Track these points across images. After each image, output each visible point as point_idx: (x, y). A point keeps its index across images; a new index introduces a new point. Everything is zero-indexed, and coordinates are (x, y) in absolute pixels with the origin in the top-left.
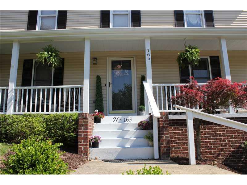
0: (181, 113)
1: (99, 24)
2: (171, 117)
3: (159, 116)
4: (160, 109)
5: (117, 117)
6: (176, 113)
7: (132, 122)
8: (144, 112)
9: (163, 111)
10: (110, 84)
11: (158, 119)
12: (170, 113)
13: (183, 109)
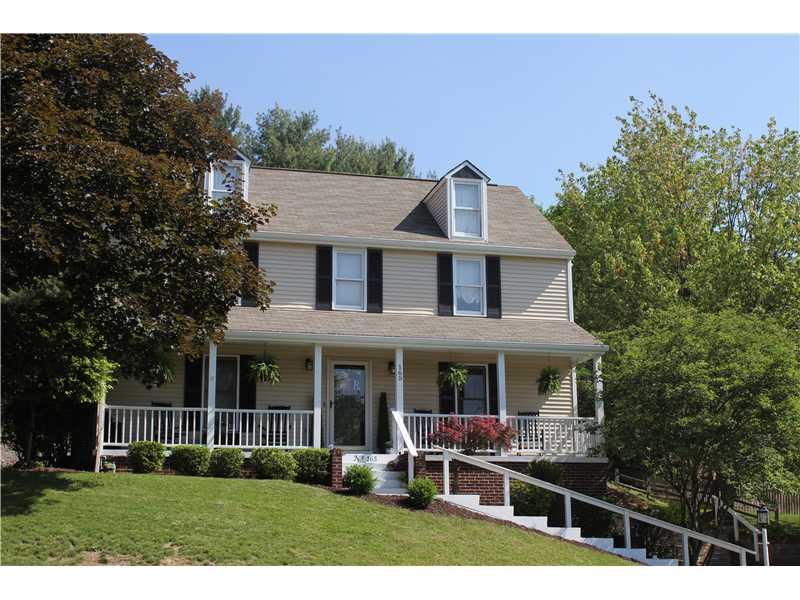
0: (438, 453)
1: (314, 303)
2: (428, 458)
3: (416, 455)
4: (418, 447)
5: (358, 455)
6: (432, 453)
7: (377, 462)
8: (392, 450)
9: (421, 449)
10: (331, 403)
11: (415, 458)
12: (425, 453)
13: (437, 448)
